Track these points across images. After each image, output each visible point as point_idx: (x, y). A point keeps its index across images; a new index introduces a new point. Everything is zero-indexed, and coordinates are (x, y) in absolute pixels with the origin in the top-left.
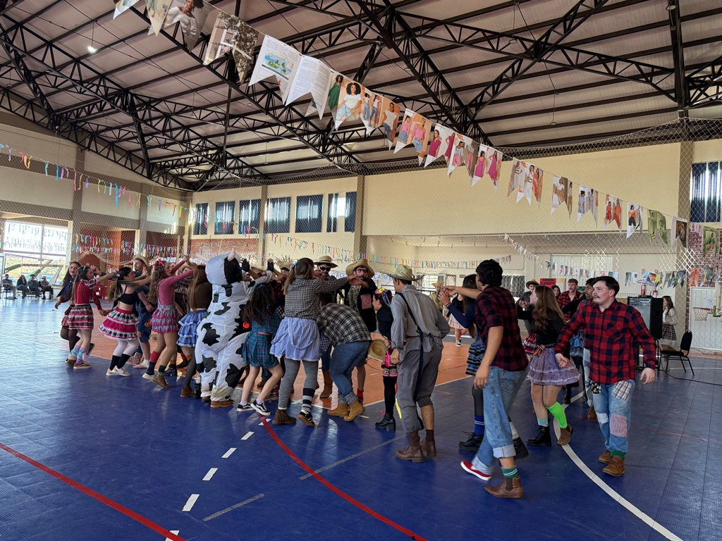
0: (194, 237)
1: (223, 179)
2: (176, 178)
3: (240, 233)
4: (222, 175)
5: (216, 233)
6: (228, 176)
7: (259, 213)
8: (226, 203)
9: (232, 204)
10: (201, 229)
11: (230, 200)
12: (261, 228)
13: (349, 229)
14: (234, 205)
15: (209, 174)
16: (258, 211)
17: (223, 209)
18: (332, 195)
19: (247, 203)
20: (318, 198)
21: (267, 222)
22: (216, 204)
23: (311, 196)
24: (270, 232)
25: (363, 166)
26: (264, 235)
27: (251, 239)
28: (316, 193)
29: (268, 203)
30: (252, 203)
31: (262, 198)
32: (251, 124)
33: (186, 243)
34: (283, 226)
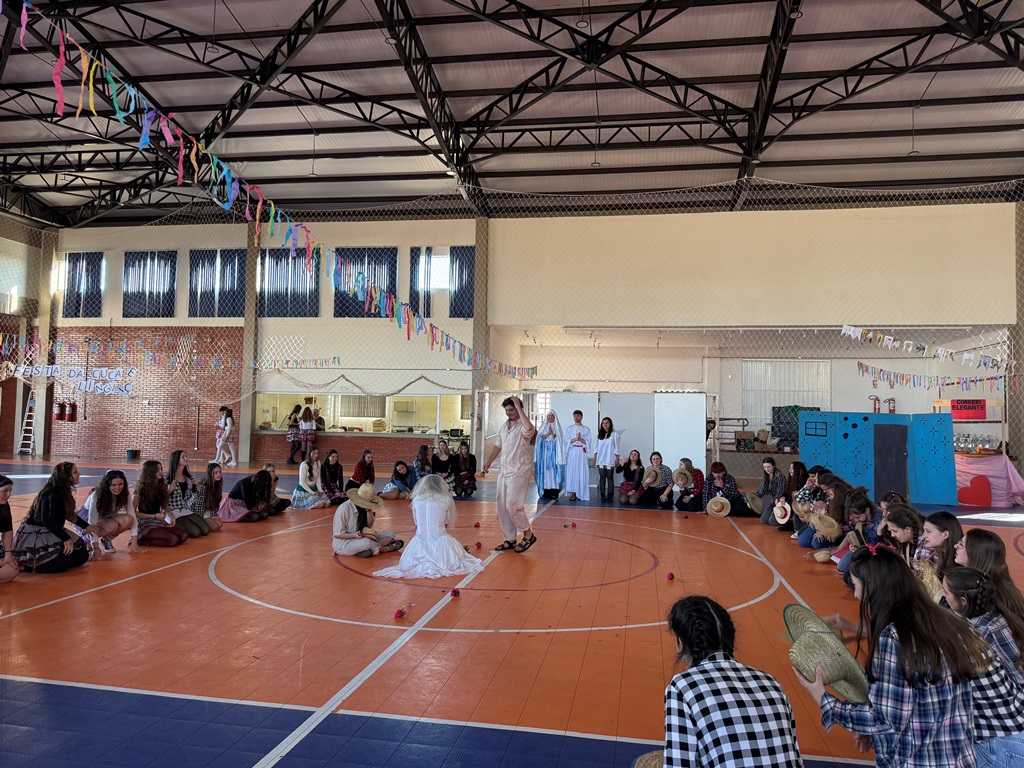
0: (62, 322)
1: (158, 205)
2: (27, 198)
3: (192, 313)
4: (156, 196)
5: (125, 315)
6: (171, 199)
7: (245, 275)
8: (153, 254)
9: (170, 257)
10: (85, 303)
11: (164, 248)
12: (250, 307)
13: (461, 312)
14: (175, 257)
15: (125, 192)
16: (239, 271)
17: (145, 265)
18: (419, 249)
19: (209, 256)
20: (386, 254)
21: (262, 293)
22: (126, 254)
23: (369, 249)
24: (271, 315)
25: (485, 199)
26: (256, 320)
27: (222, 328)
28: (381, 244)
29: (263, 259)
30: (221, 256)
31: (249, 247)
32: (317, 90)
33: (43, 334)
34: (303, 304)
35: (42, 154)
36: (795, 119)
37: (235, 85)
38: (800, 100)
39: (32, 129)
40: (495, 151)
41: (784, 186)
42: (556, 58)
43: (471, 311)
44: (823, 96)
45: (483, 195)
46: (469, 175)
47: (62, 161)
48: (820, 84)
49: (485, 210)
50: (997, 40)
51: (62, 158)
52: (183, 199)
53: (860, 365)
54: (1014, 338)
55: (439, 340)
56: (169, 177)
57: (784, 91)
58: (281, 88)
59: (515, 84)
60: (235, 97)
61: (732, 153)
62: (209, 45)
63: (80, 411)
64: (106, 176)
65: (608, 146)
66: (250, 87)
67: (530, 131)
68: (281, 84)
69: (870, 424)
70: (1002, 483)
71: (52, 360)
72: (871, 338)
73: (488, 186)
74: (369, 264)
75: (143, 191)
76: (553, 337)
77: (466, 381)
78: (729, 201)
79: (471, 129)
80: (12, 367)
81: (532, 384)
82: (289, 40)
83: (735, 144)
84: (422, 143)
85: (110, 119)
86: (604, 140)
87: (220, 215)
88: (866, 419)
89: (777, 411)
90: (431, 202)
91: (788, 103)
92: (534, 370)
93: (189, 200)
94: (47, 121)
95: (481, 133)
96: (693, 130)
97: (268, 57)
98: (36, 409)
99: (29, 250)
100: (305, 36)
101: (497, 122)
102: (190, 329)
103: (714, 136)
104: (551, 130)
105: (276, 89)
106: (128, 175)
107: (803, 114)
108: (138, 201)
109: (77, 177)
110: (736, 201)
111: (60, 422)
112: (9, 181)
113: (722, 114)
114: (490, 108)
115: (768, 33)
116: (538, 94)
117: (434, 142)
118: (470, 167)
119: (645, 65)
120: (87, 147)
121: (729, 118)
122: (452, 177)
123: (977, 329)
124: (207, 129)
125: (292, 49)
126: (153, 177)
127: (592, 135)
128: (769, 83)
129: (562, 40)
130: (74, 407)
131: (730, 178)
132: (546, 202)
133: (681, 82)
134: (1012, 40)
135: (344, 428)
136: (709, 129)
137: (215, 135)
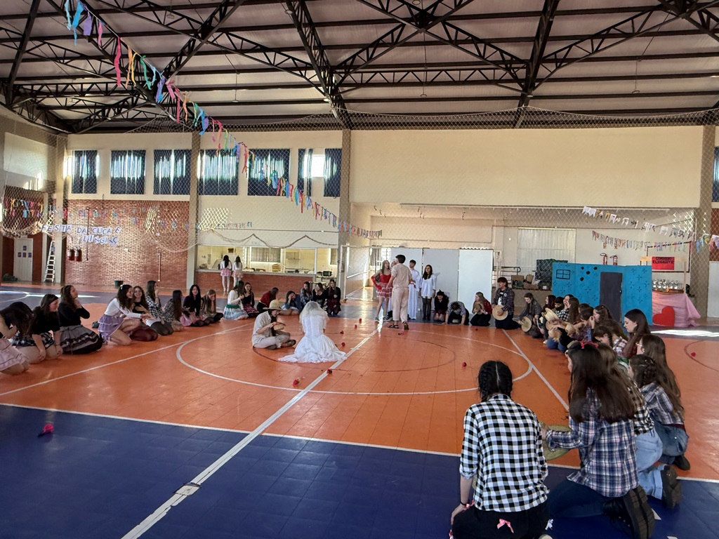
0: (72, 196)
1: (133, 119)
2: (47, 113)
3: (156, 192)
4: (132, 113)
5: (112, 192)
6: (141, 116)
7: (190, 167)
8: (130, 151)
9: (141, 154)
10: (86, 185)
11: (137, 148)
12: (194, 188)
13: (332, 193)
14: (144, 154)
15: (112, 110)
16: (187, 165)
17: (125, 159)
18: (304, 150)
19: (167, 153)
20: (282, 153)
21: (201, 179)
22: (112, 152)
23: (272, 150)
24: (209, 194)
25: (349, 118)
26: (198, 197)
27: (176, 202)
28: (280, 147)
29: (202, 156)
30: (175, 154)
31: (193, 148)
32: (237, 44)
33: (59, 203)
34: (229, 186)
35: (57, 84)
36: (558, 68)
37: (185, 40)
38: (561, 55)
39: (50, 68)
40: (357, 85)
41: (549, 113)
42: (398, 24)
43: (339, 192)
44: (577, 52)
45: (347, 115)
46: (339, 101)
47: (69, 89)
48: (575, 44)
49: (349, 125)
50: (695, 16)
51: (70, 87)
52: (150, 116)
53: (594, 233)
54: (697, 217)
55: (320, 212)
56: (141, 101)
57: (550, 48)
58: (215, 42)
59: (371, 42)
60: (184, 48)
61: (515, 89)
62: (168, 13)
63: (84, 254)
64: (100, 100)
65: (432, 83)
66: (194, 41)
67: (380, 72)
68: (215, 40)
69: (598, 272)
70: (683, 311)
71: (65, 222)
72: (602, 215)
73: (352, 108)
74: (271, 160)
75: (124, 110)
76: (393, 212)
77: (335, 239)
78: (512, 122)
79: (341, 71)
80: (41, 225)
81: (378, 242)
82: (220, 10)
83: (517, 84)
84: (308, 80)
85: (102, 61)
86: (429, 79)
87: (175, 126)
88: (596, 268)
89: (540, 262)
90: (313, 119)
91: (553, 57)
92: (380, 233)
93: (154, 116)
94: (60, 62)
95: (347, 73)
96: (489, 74)
97: (206, 22)
98: (55, 253)
99: (49, 149)
100: (231, 8)
101: (358, 66)
102: (155, 202)
103: (503, 78)
104: (394, 72)
105: (212, 43)
106: (112, 99)
107: (563, 64)
108: (120, 117)
109: (80, 100)
110: (516, 122)
111: (71, 261)
112: (35, 102)
113: (509, 63)
114: (353, 57)
115: (541, 9)
116: (386, 48)
117: (316, 79)
118: (339, 96)
119: (458, 29)
120: (87, 80)
121: (513, 66)
122: (328, 102)
123: (673, 210)
124: (165, 69)
125: (223, 16)
126: (130, 100)
127: (421, 75)
128: (541, 43)
129: (403, 12)
130: (80, 252)
131: (513, 106)
132: (390, 120)
133: (481, 41)
134: (705, 16)
135: (253, 269)
136: (500, 73)
137: (172, 73)
